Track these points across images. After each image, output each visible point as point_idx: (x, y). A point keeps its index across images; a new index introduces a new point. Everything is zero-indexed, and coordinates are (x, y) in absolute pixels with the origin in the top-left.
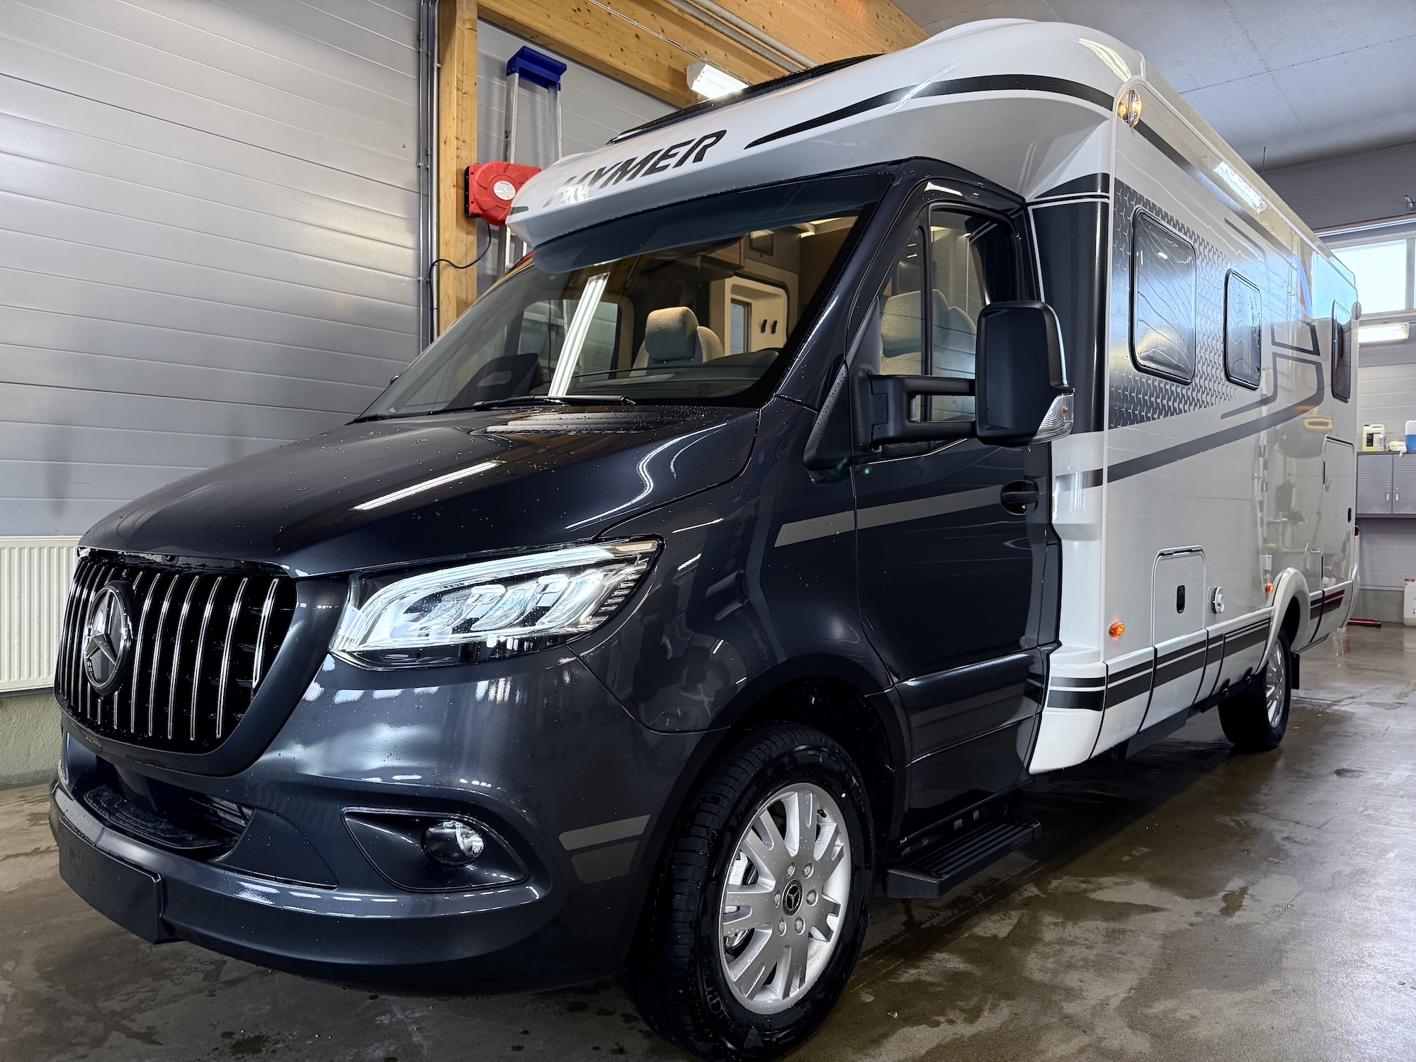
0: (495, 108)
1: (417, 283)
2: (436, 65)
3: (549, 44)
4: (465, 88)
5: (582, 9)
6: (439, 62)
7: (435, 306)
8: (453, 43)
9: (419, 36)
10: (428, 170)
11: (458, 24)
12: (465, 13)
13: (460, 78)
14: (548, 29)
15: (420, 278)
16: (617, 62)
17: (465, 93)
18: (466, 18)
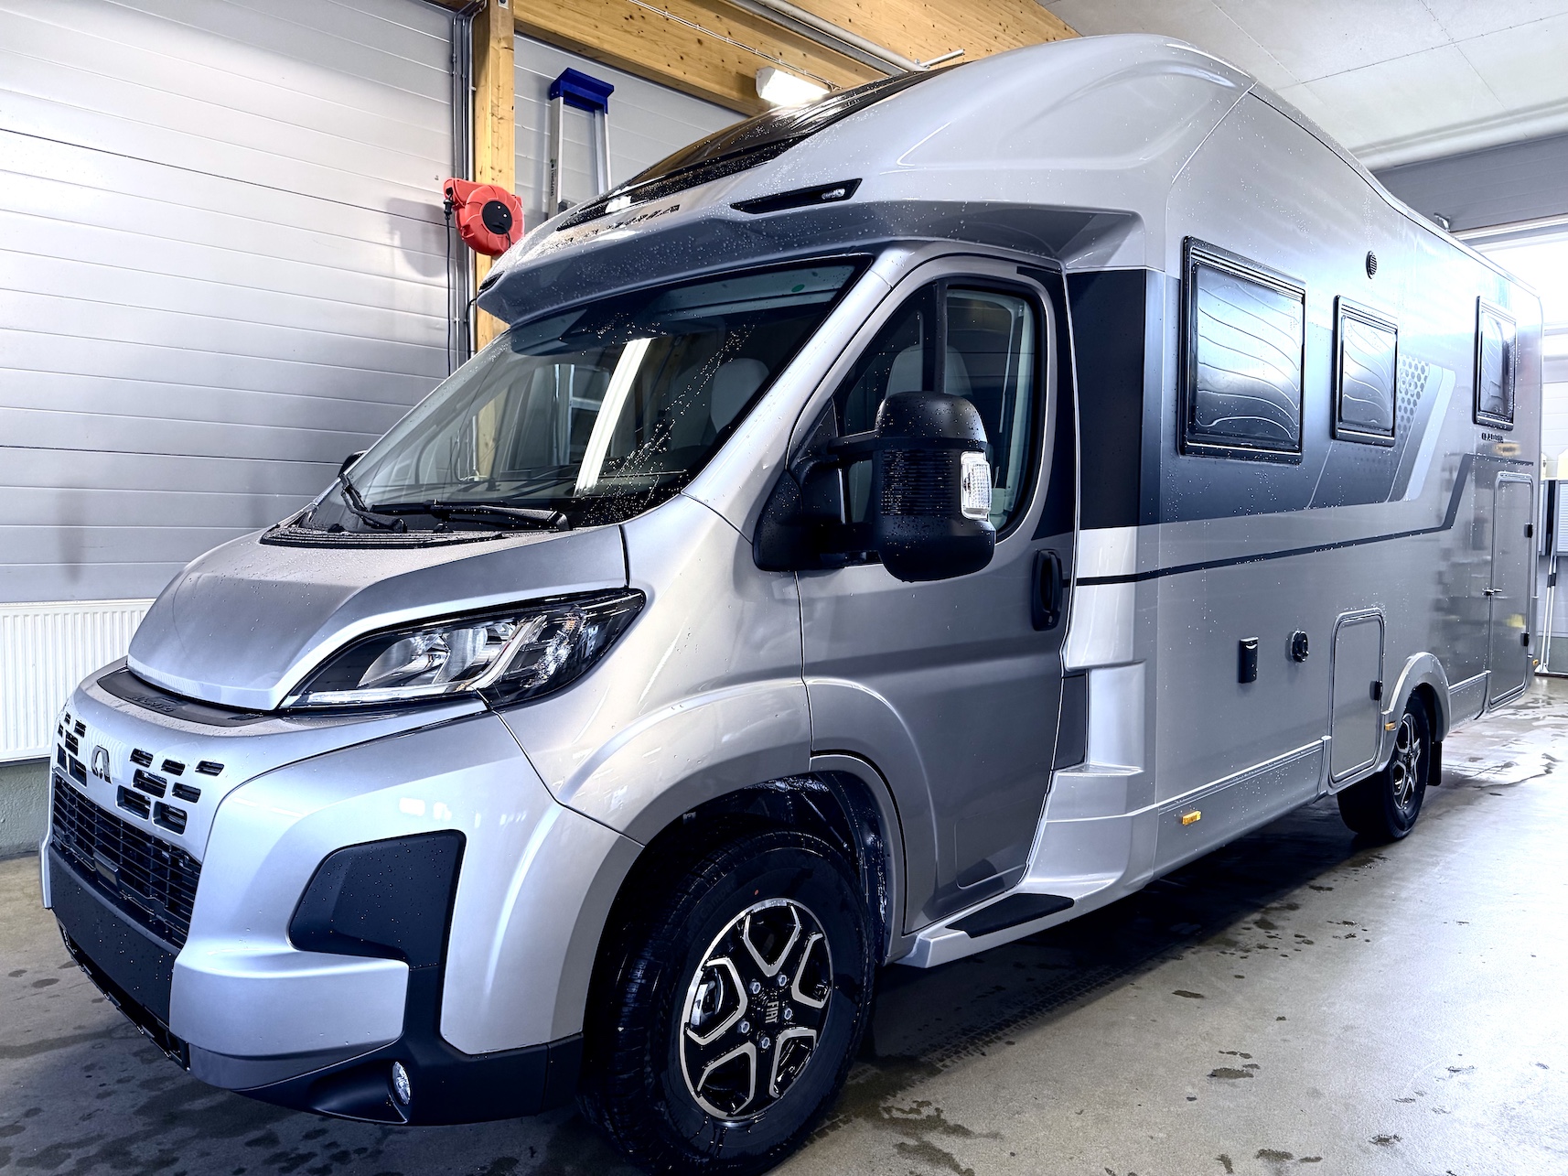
1: (452, 324)
2: (471, 88)
3: (598, 57)
4: (501, 112)
5: (634, 15)
6: (474, 86)
7: (472, 348)
8: (488, 63)
9: (452, 57)
11: (493, 44)
12: (500, 29)
13: (495, 102)
14: (595, 41)
15: (456, 320)
16: (677, 72)
17: (501, 118)
18: (502, 36)
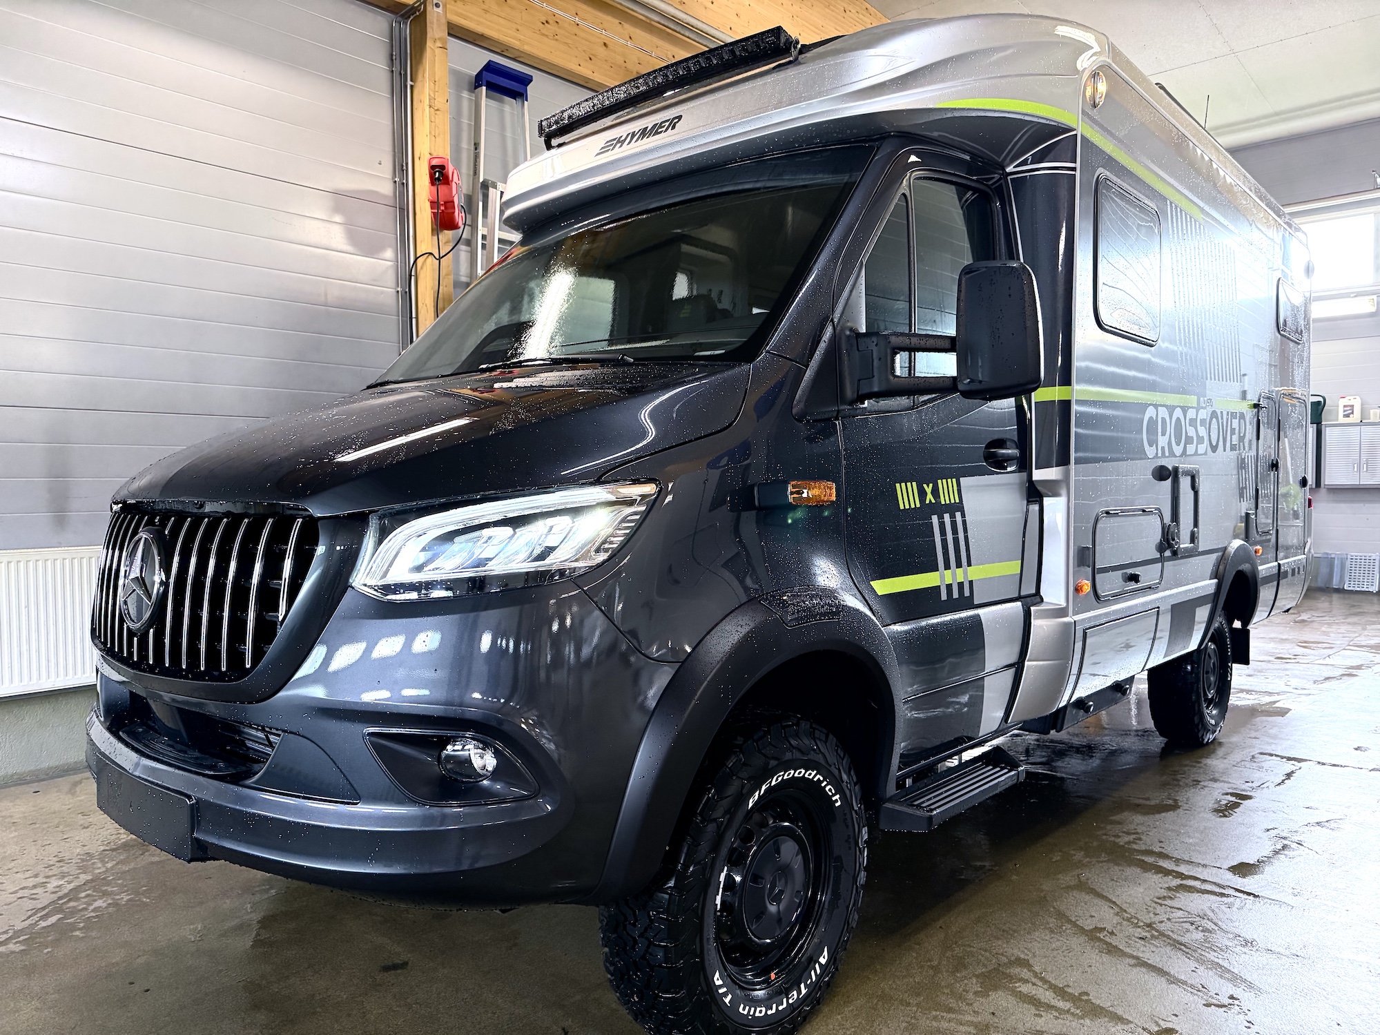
0: (465, 121)
1: (395, 293)
2: (409, 83)
3: (520, 57)
4: (437, 105)
5: (550, 21)
6: (411, 81)
7: (414, 315)
8: (424, 61)
9: (392, 55)
10: (404, 185)
11: (429, 44)
12: (436, 29)
13: (432, 95)
14: (517, 43)
15: (399, 289)
16: (586, 71)
17: (438, 110)
18: (437, 36)
